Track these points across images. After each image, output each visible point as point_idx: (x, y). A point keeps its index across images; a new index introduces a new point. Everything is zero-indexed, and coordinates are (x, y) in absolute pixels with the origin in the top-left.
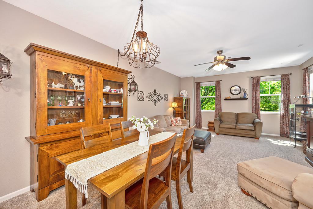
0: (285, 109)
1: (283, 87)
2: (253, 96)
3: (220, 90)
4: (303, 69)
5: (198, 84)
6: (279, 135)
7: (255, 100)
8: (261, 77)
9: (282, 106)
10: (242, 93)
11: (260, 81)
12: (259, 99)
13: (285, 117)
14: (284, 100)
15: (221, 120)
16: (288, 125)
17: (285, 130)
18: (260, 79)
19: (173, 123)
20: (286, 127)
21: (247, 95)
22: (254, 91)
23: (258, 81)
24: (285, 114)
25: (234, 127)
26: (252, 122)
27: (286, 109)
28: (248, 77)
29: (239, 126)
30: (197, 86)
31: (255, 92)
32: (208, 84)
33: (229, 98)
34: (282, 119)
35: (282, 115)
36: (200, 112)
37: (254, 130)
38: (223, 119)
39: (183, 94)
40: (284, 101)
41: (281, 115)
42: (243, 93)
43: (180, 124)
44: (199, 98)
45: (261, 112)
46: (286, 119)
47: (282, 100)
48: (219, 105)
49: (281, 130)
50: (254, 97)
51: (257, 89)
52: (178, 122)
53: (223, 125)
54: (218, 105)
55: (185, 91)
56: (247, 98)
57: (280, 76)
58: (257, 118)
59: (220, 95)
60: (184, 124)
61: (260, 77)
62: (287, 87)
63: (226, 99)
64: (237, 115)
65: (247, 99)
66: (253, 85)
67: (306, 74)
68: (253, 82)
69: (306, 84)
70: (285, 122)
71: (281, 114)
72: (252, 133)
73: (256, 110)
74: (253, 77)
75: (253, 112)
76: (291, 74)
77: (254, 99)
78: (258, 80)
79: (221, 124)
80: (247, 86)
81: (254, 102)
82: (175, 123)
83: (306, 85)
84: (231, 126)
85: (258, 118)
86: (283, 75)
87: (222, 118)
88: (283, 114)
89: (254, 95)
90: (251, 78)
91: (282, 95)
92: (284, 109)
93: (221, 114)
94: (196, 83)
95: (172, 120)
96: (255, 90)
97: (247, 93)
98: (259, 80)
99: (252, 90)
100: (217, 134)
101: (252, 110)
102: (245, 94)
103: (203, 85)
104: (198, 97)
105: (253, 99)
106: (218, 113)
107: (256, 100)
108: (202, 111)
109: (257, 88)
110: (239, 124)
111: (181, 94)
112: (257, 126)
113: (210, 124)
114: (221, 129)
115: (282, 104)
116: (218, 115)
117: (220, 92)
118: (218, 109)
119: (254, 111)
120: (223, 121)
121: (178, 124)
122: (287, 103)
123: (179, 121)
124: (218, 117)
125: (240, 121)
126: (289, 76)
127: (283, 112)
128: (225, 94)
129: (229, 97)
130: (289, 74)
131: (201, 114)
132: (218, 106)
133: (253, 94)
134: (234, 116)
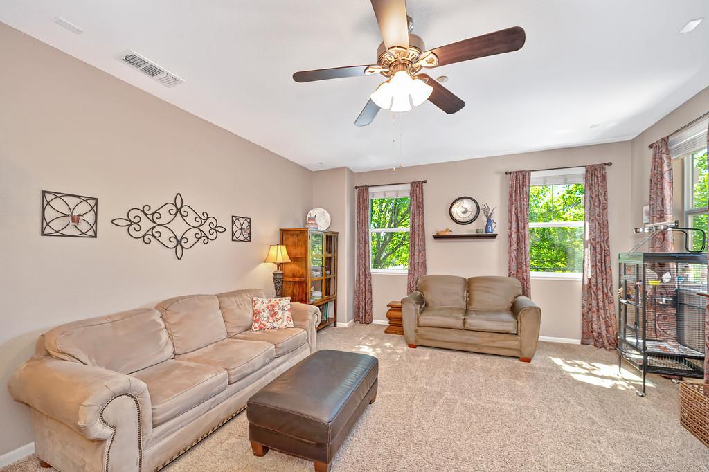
0: (594, 266)
1: (590, 201)
2: (510, 228)
3: (422, 208)
4: (651, 147)
5: (363, 191)
6: (578, 342)
7: (515, 240)
8: (532, 173)
9: (586, 257)
10: (483, 218)
11: (529, 183)
12: (527, 236)
13: (594, 288)
14: (593, 240)
15: (421, 301)
16: (602, 312)
17: (595, 326)
18: (529, 179)
19: (257, 321)
20: (598, 317)
21: (493, 225)
22: (513, 213)
23: (523, 185)
24: (593, 281)
25: (460, 325)
26: (510, 305)
27: (599, 264)
28: (498, 173)
29: (473, 321)
30: (359, 198)
31: (517, 217)
32: (391, 192)
33: (448, 234)
34: (586, 295)
35: (586, 282)
36: (368, 276)
37: (516, 334)
38: (428, 297)
39: (314, 219)
40: (591, 243)
41: (583, 282)
42: (485, 219)
43: (285, 323)
44: (366, 234)
45: (533, 275)
46: (596, 295)
47: (587, 238)
48: (420, 252)
49: (582, 327)
50: (514, 230)
51: (521, 207)
52: (277, 317)
53: (427, 319)
54: (416, 254)
55: (323, 210)
56: (494, 233)
57: (583, 170)
58: (521, 291)
59: (423, 224)
60: (298, 323)
61: (529, 172)
62: (599, 201)
63: (438, 237)
64: (469, 284)
65: (494, 236)
66: (511, 196)
67: (664, 157)
68: (512, 187)
69: (662, 189)
70: (594, 303)
71: (583, 279)
72: (512, 343)
73: (519, 269)
74: (510, 173)
75: (509, 276)
76: (610, 164)
77: (514, 236)
78: (523, 182)
79: (421, 313)
80: (495, 199)
81: (514, 246)
82: (264, 321)
83: (662, 192)
84: (450, 321)
85: (525, 292)
86: (591, 166)
87: (425, 293)
88: (590, 280)
89: (514, 223)
90: (506, 173)
91: (588, 224)
92: (592, 266)
93: (424, 281)
94: (356, 188)
95: (257, 308)
96: (516, 208)
97: (495, 218)
98: (527, 181)
99: (507, 209)
100: (411, 346)
101: (509, 270)
102: (489, 220)
103: (376, 194)
104: (361, 231)
105: (510, 236)
106: (416, 277)
107: (518, 238)
108: (373, 271)
109: (521, 203)
110: (474, 315)
111: (309, 219)
112: (524, 320)
113: (394, 310)
114: (422, 331)
115: (588, 251)
116: (416, 283)
117: (421, 214)
118: (417, 264)
119: (514, 272)
120: (430, 305)
121: (275, 324)
122: (601, 247)
123: (280, 313)
124: (417, 290)
125: (475, 306)
126: (604, 169)
127: (589, 274)
128: (436, 222)
129: (447, 230)
130: (606, 164)
131: (370, 281)
132: (416, 257)
133: (511, 223)
134: (459, 288)
